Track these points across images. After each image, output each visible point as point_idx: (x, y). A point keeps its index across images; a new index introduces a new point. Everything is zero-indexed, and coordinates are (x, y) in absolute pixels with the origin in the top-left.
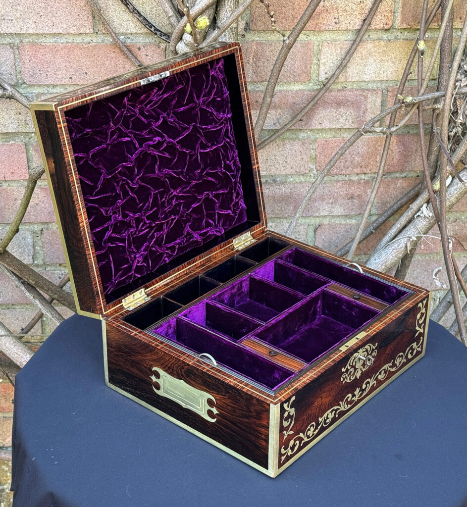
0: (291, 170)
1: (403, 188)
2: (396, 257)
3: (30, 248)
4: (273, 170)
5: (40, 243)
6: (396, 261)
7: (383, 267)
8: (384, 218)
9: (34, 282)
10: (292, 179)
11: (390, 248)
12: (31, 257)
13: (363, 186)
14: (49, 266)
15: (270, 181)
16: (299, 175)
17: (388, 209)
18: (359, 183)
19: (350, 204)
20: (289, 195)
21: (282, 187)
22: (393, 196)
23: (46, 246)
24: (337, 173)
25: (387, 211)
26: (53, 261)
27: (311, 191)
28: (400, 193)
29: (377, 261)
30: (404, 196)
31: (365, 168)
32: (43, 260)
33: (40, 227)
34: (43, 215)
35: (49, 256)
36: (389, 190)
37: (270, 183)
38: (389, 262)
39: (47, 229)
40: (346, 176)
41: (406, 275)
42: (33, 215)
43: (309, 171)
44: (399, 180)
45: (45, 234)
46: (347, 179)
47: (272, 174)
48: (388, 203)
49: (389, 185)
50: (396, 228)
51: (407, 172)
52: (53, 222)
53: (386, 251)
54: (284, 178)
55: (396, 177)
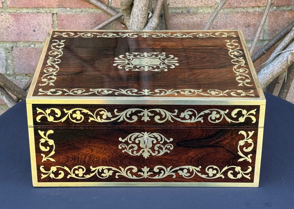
0: (201, 3)
1: (289, 19)
2: (281, 68)
3: (4, 61)
4: (187, 3)
5: (11, 57)
6: (281, 71)
7: (271, 76)
8: (273, 42)
9: (3, 84)
10: (202, 11)
11: (276, 61)
12: (4, 68)
13: (257, 17)
14: (18, 75)
15: (184, 12)
16: (208, 7)
17: (277, 35)
18: (254, 14)
19: (247, 31)
20: (200, 23)
21: (194, 16)
22: (281, 25)
23: (15, 60)
24: (237, 6)
25: (276, 36)
26: (21, 71)
27: (214, 15)
28: (287, 23)
29: (265, 72)
30: (289, 25)
31: (259, 2)
32: (13, 70)
33: (11, 45)
34: (13, 36)
35: (18, 68)
36: (278, 20)
37: (185, 13)
38: (275, 73)
39: (16, 47)
40: (244, 9)
41: (290, 86)
42: (6, 35)
43: (215, 4)
44: (285, 12)
45: (14, 50)
46: (245, 11)
47: (186, 6)
48: (277, 31)
49: (277, 16)
50: (281, 46)
51: (292, 6)
52: (21, 41)
53: (272, 64)
54: (195, 10)
55: (284, 10)
